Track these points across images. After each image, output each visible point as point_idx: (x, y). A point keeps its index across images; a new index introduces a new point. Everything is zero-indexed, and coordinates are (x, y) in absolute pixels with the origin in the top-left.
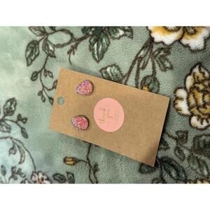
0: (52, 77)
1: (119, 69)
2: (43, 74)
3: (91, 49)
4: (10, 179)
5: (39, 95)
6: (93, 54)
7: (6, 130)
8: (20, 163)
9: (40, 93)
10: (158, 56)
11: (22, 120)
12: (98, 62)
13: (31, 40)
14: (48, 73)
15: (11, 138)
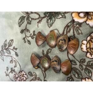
0: (30, 32)
1: (58, 31)
2: (26, 31)
3: (47, 22)
4: (10, 73)
5: (23, 39)
6: (48, 24)
7: (9, 53)
8: (15, 67)
9: (24, 39)
10: (76, 27)
11: (15, 49)
12: (50, 27)
13: (22, 16)
14: (28, 30)
15: (11, 56)
